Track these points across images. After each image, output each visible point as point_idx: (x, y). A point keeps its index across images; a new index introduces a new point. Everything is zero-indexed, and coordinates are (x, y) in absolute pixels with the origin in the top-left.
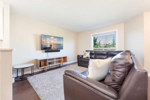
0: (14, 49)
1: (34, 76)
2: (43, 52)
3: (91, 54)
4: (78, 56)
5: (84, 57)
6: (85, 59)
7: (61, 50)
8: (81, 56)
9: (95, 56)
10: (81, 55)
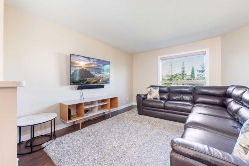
0: (24, 83)
1: (58, 139)
2: (73, 90)
3: (161, 92)
4: (139, 96)
5: (149, 97)
6: (150, 101)
7: (106, 85)
8: (143, 96)
9: (169, 96)
10: (143, 94)
